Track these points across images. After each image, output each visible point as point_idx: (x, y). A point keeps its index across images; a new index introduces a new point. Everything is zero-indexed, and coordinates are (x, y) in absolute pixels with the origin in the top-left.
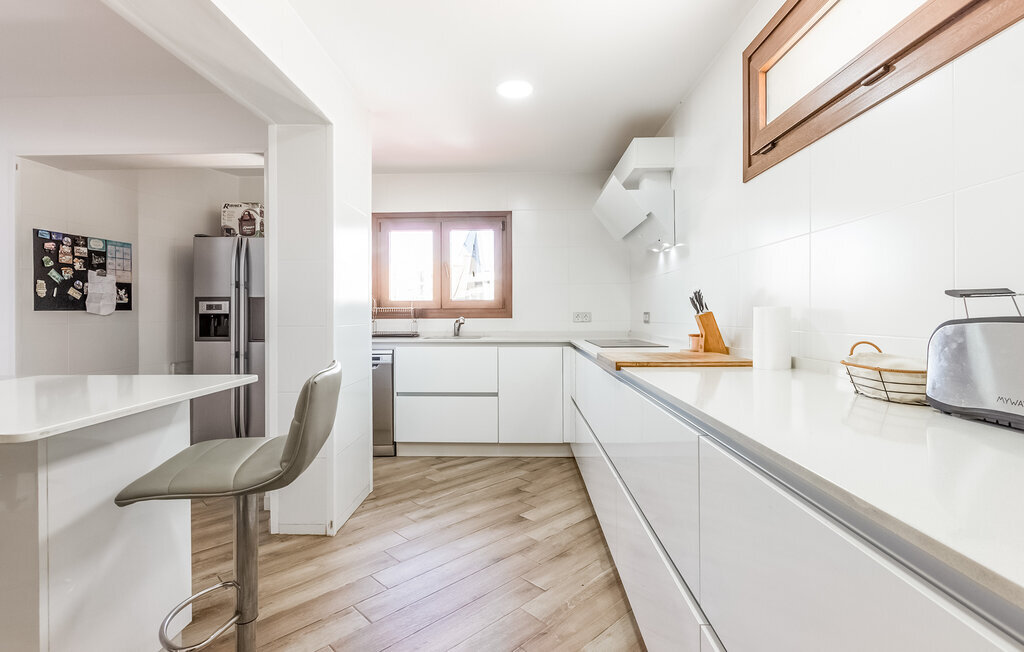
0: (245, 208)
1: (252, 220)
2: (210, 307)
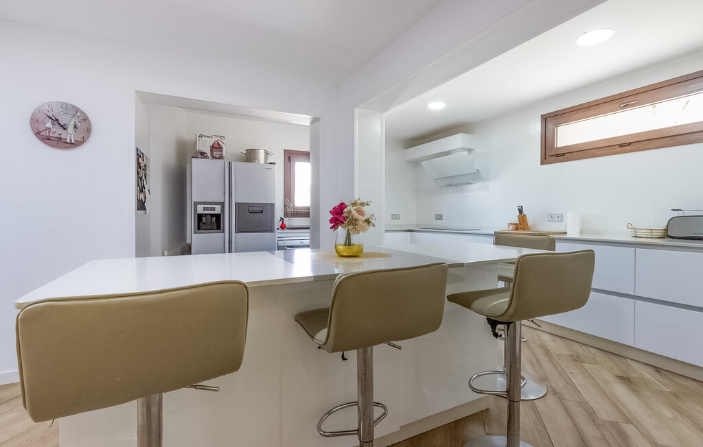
0: (215, 139)
1: (220, 148)
2: (205, 209)
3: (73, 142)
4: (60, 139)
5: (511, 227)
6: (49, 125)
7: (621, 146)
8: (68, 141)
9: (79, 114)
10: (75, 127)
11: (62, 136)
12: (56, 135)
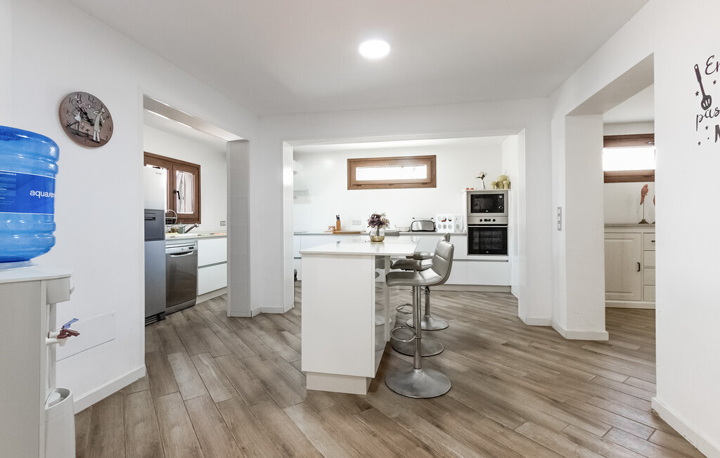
3: (99, 140)
4: (87, 135)
5: (332, 229)
6: (78, 118)
7: (390, 185)
8: (95, 139)
9: (103, 110)
10: (100, 124)
11: (90, 133)
12: (84, 131)
